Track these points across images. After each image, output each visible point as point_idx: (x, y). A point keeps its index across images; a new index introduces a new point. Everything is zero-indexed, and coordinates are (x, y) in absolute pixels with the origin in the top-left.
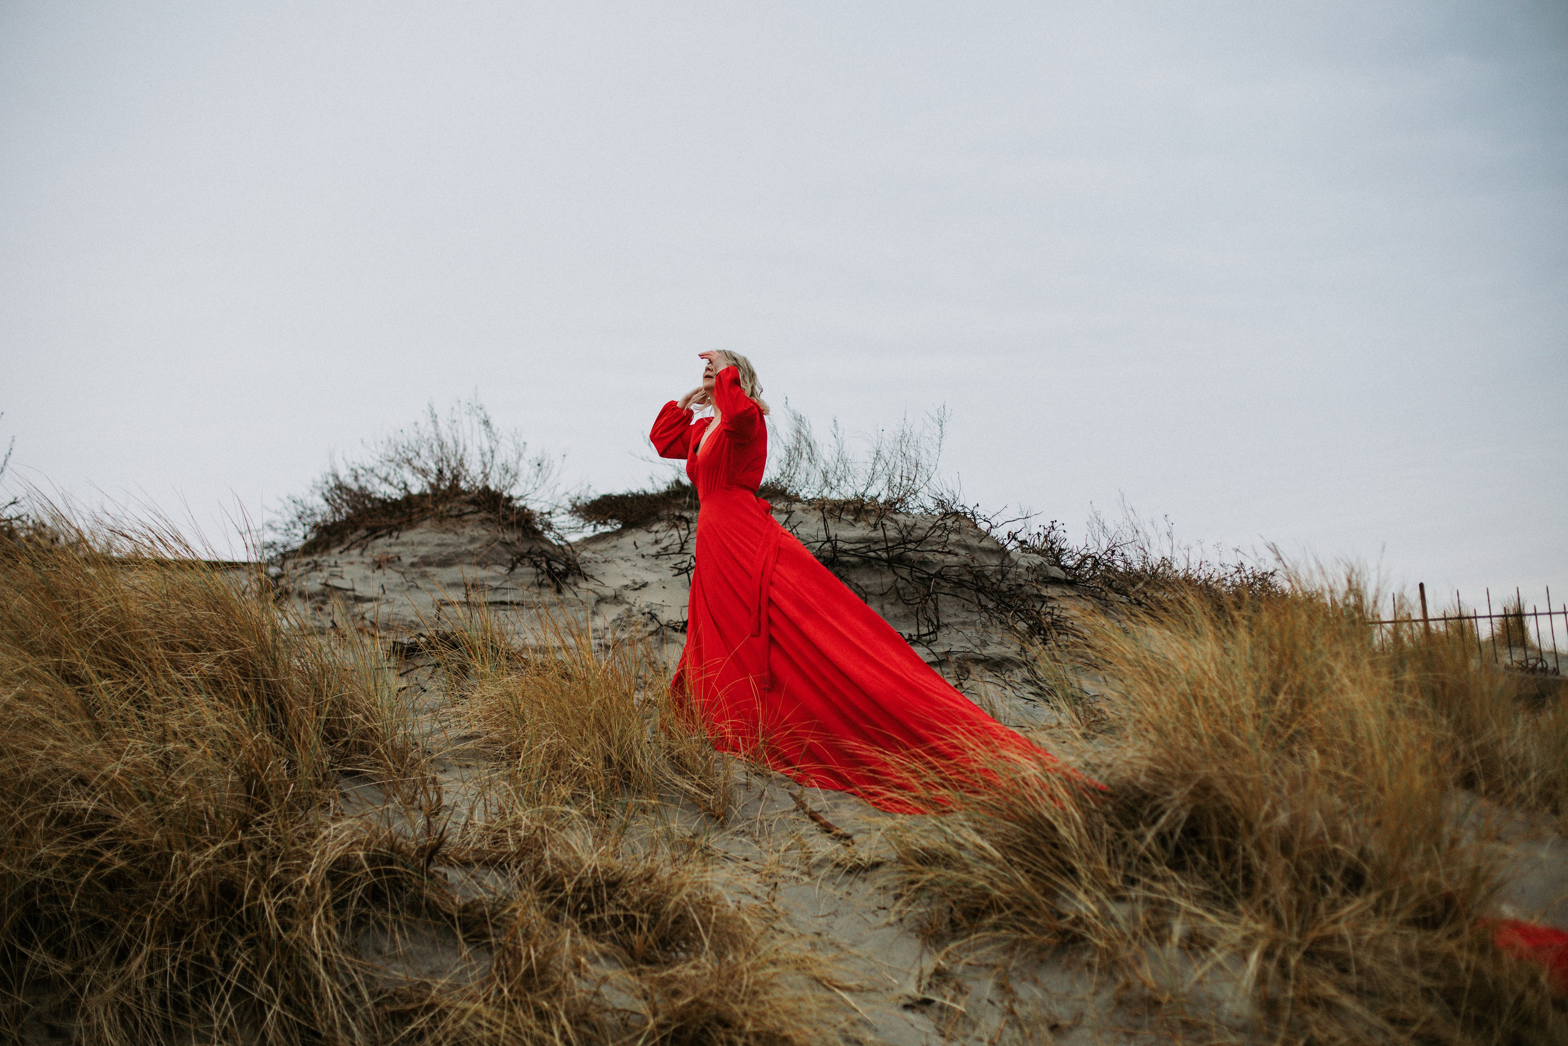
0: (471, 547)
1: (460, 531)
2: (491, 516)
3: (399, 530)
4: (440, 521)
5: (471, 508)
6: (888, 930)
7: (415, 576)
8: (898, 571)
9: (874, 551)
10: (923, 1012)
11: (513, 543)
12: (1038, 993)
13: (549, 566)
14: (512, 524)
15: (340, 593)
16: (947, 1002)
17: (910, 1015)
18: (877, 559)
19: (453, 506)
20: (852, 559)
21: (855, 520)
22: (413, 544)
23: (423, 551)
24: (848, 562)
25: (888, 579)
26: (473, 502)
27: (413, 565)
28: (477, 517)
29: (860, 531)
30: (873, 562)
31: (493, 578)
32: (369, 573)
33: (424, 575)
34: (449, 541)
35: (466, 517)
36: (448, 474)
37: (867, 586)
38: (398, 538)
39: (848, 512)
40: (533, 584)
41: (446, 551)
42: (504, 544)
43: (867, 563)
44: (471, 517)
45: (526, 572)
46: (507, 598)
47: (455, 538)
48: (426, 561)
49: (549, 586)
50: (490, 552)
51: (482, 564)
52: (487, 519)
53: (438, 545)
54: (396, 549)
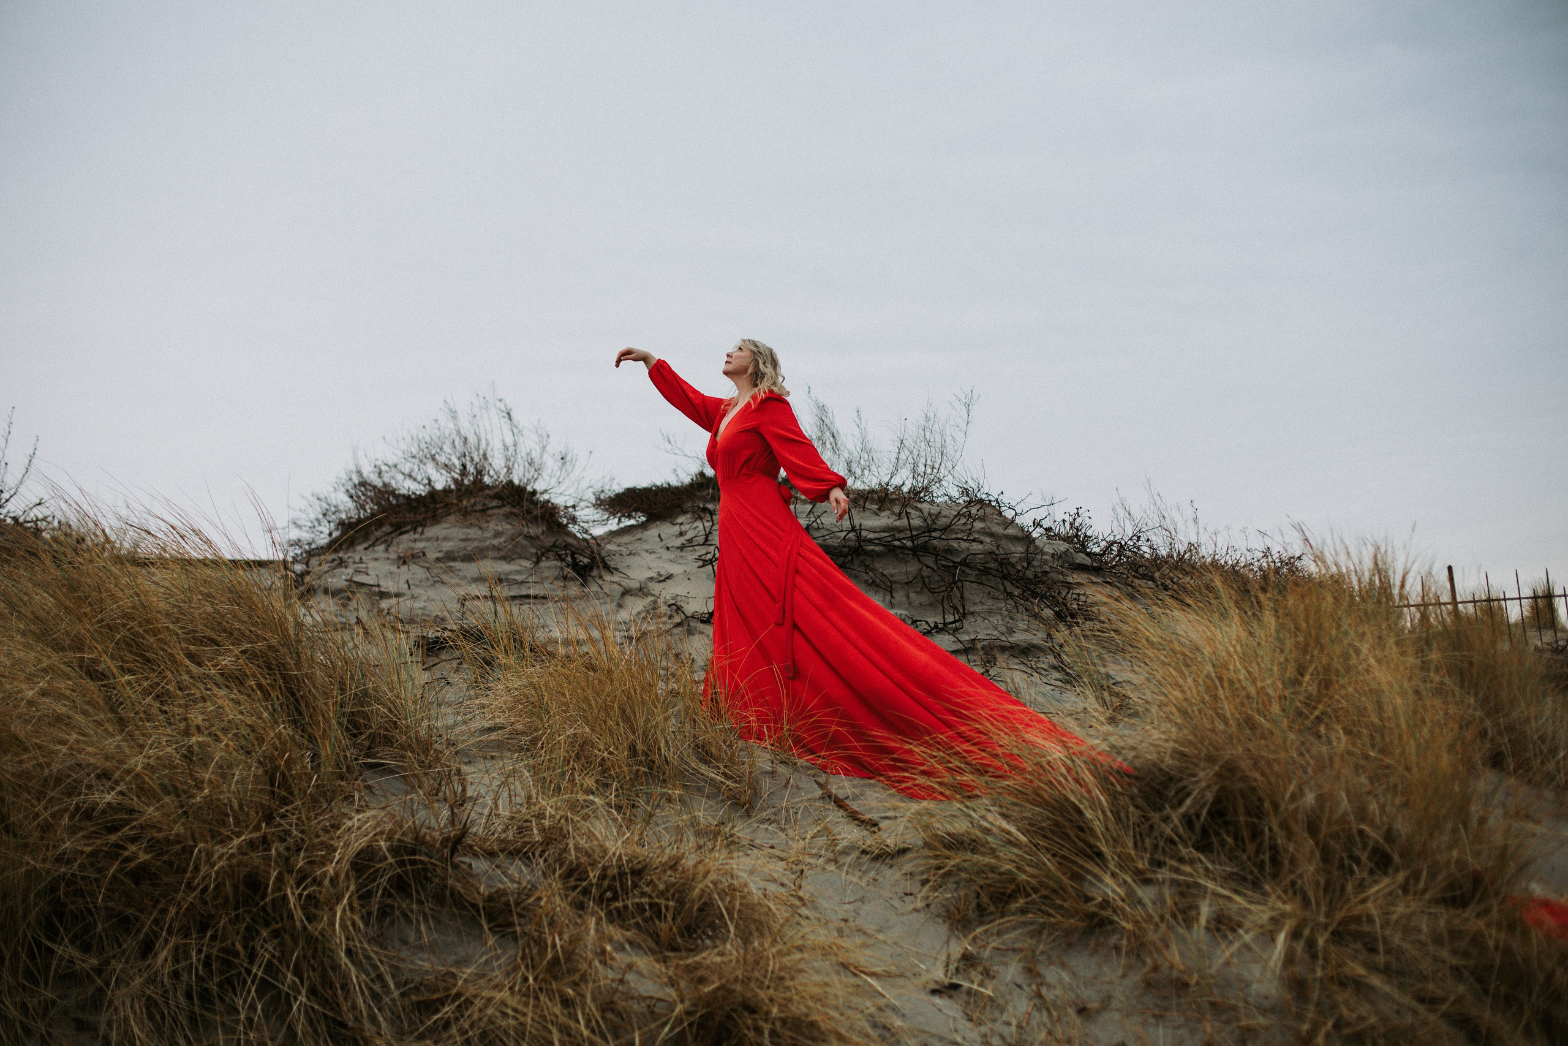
0: (496, 542)
1: (484, 525)
2: (515, 510)
3: (424, 526)
4: (464, 516)
5: (495, 503)
6: (915, 915)
7: (440, 571)
8: (923, 559)
9: (899, 540)
10: (950, 997)
11: (538, 537)
12: (1066, 977)
13: (574, 559)
14: (536, 518)
15: (363, 590)
16: (975, 987)
17: (937, 1000)
18: (902, 547)
19: (478, 501)
20: (877, 548)
21: (879, 509)
22: (437, 539)
23: (447, 546)
24: (873, 551)
25: (913, 567)
26: (497, 496)
27: (438, 560)
28: (501, 511)
29: (885, 520)
30: (898, 551)
31: (518, 572)
32: (394, 568)
33: (449, 570)
34: (472, 536)
35: (490, 512)
36: (471, 469)
37: (892, 575)
38: (422, 533)
39: (873, 501)
40: (557, 578)
41: (470, 546)
42: (529, 537)
43: (892, 551)
44: (496, 511)
45: (550, 565)
46: (532, 592)
47: (480, 532)
48: (450, 557)
49: (572, 579)
50: (515, 546)
51: (507, 558)
52: (512, 513)
53: (463, 540)
54: (420, 545)
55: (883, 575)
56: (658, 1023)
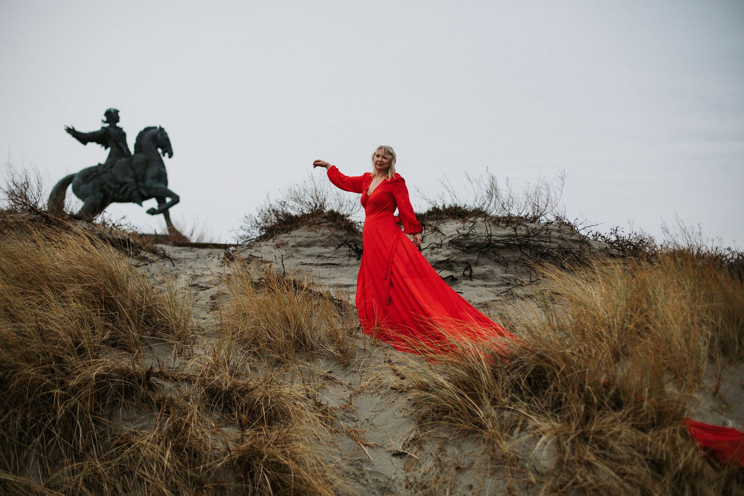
0: (321, 238)
1: (318, 231)
2: (333, 224)
3: (291, 230)
4: (310, 226)
5: (325, 220)
7: (293, 251)
8: (522, 250)
9: (513, 241)
10: (401, 458)
11: (342, 236)
13: (357, 247)
14: (342, 227)
15: (255, 259)
16: (412, 455)
17: (394, 459)
18: (513, 244)
19: (317, 219)
20: (501, 245)
21: (506, 226)
22: (295, 237)
23: (299, 240)
24: (499, 246)
25: (518, 255)
26: (326, 217)
27: (293, 246)
28: (326, 224)
29: (509, 231)
30: (512, 246)
31: (329, 253)
32: (273, 250)
33: (297, 251)
34: (312, 236)
35: (321, 225)
36: (318, 204)
37: (508, 258)
38: (290, 234)
39: (503, 222)
40: (346, 256)
41: (309, 240)
42: (337, 236)
43: (508, 246)
44: (324, 224)
45: (345, 249)
46: (332, 262)
47: (315, 234)
48: (299, 245)
49: (354, 256)
50: (330, 240)
51: (325, 246)
52: (331, 225)
53: (306, 237)
54: (287, 239)
55: (503, 257)
56: (216, 462)
